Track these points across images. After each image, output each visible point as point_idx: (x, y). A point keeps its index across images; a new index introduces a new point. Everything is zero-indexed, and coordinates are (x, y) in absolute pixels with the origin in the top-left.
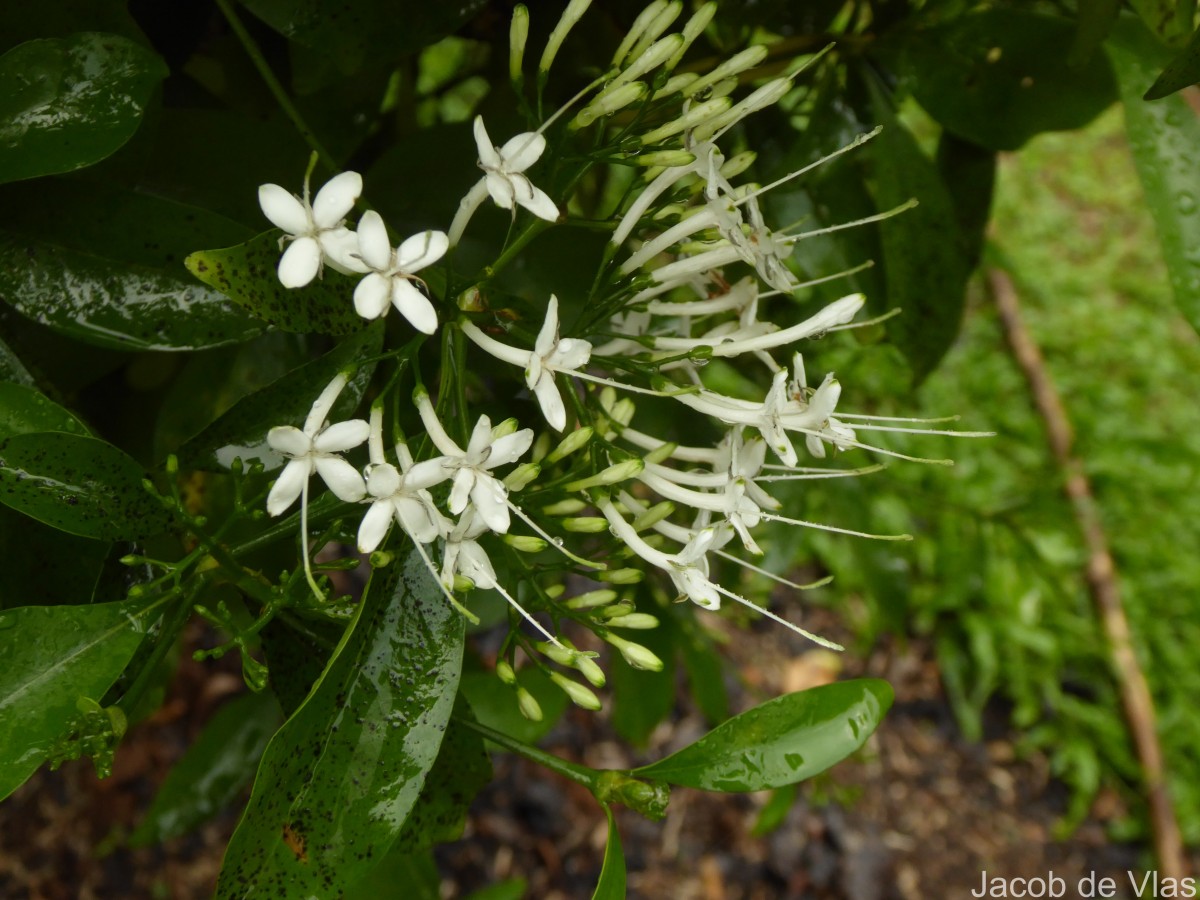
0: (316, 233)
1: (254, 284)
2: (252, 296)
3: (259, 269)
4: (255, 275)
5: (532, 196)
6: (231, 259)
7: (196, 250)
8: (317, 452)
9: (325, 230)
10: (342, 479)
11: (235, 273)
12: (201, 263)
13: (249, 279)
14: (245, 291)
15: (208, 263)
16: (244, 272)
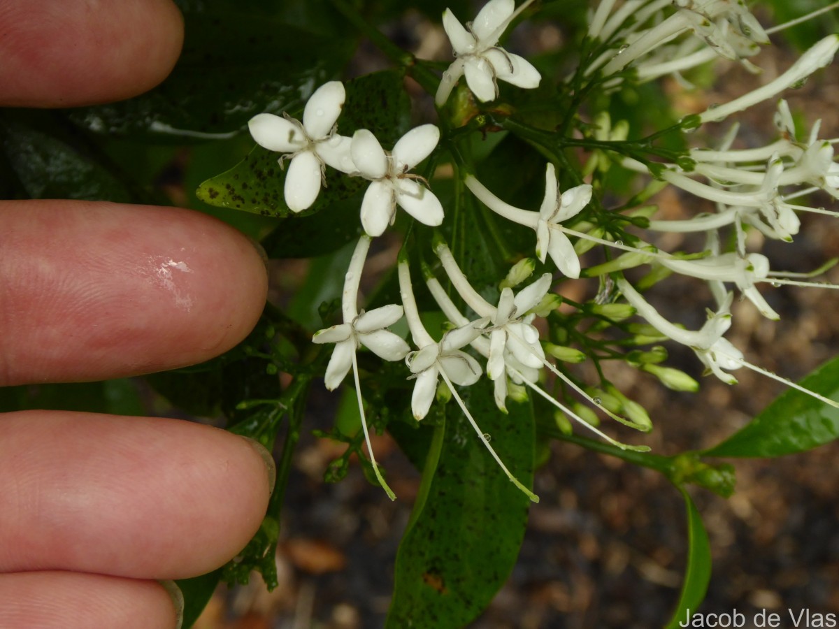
0: (312, 144)
1: (265, 187)
2: (266, 200)
3: (265, 171)
4: (264, 179)
5: (512, 70)
6: (237, 177)
7: (203, 181)
8: (359, 332)
9: (320, 141)
10: (387, 346)
11: (245, 186)
12: (211, 190)
13: (259, 185)
14: (259, 199)
15: (217, 188)
16: (253, 181)
